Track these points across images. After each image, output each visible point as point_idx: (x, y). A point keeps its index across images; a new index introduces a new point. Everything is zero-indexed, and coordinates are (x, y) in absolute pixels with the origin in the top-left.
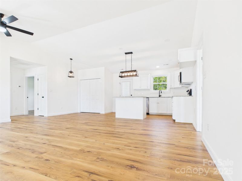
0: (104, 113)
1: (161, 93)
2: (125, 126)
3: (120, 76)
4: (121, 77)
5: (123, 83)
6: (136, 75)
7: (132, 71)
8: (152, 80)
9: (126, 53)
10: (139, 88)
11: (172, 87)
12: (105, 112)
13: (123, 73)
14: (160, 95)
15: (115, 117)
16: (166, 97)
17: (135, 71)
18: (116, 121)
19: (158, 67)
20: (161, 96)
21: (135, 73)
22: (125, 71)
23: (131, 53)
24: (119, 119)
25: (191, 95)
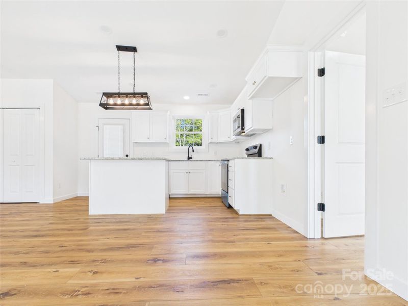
0: (52, 202)
1: (193, 151)
2: (128, 247)
3: (101, 105)
4: (105, 106)
5: (105, 126)
6: (147, 104)
7: (134, 95)
8: (174, 125)
9: (120, 48)
10: (146, 140)
11: (214, 140)
12: (54, 200)
13: (111, 97)
14: (190, 156)
15: (87, 210)
16: (205, 161)
17: (144, 95)
18: (91, 228)
19: (186, 98)
20: (191, 158)
21: (142, 101)
22: (117, 92)
23: (134, 49)
24: (100, 219)
25: (261, 156)
